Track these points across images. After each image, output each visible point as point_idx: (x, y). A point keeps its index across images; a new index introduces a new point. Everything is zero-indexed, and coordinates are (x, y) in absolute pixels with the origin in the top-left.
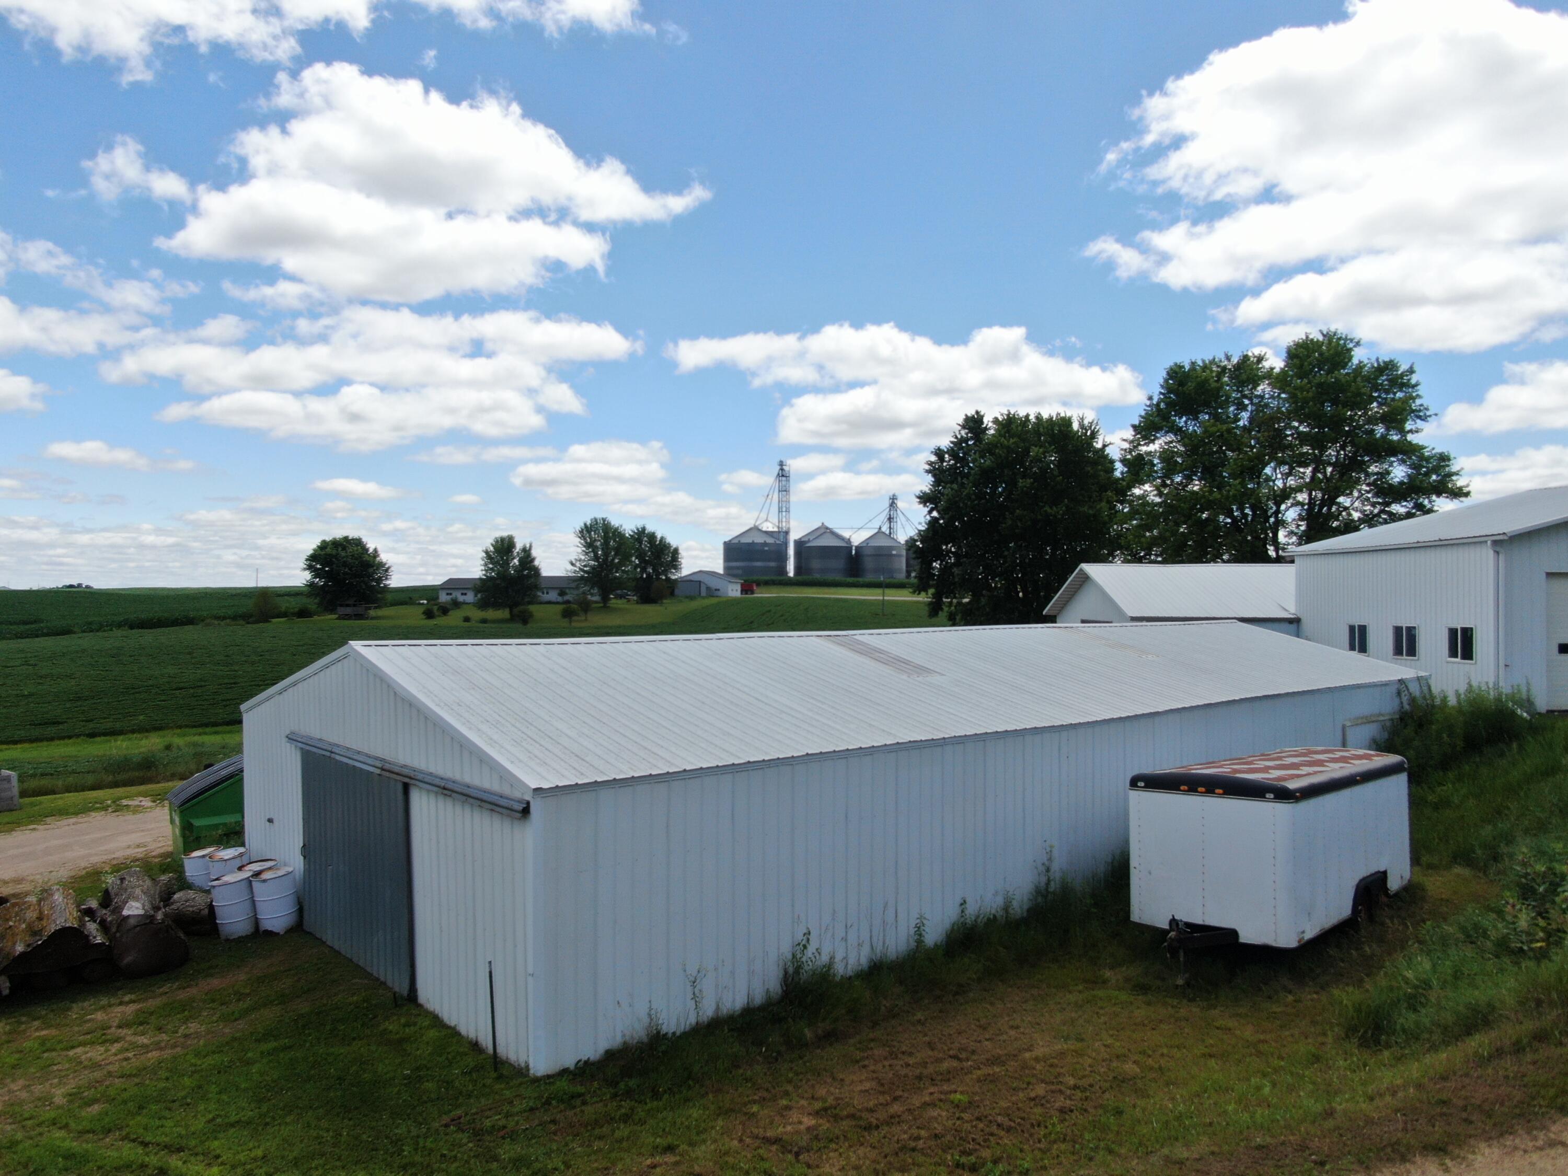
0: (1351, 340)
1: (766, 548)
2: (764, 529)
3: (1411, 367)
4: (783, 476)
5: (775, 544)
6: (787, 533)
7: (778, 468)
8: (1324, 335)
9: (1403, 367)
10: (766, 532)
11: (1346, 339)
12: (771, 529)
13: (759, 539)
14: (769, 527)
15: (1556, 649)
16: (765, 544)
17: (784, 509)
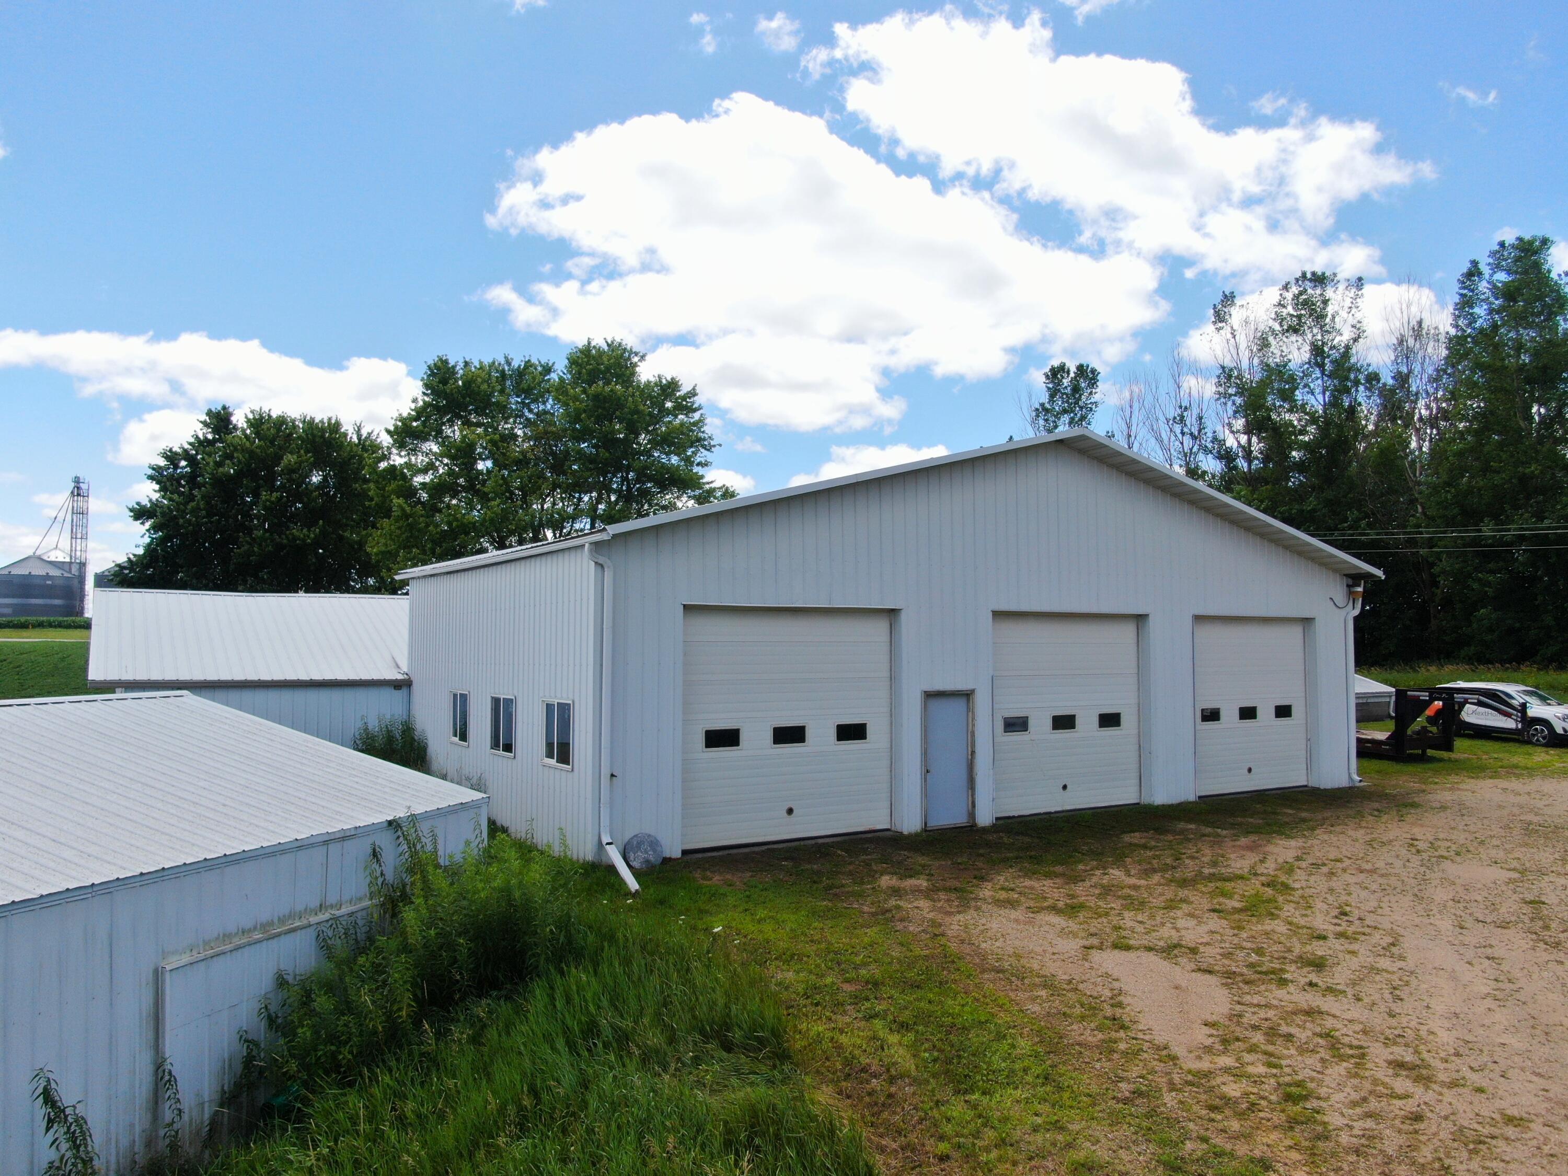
0: (636, 354)
1: (49, 582)
2: (52, 559)
3: (694, 389)
4: (79, 495)
5: (63, 577)
6: (82, 565)
7: (73, 485)
8: (608, 345)
9: (685, 389)
10: (51, 563)
11: (631, 352)
12: (61, 559)
13: (39, 570)
14: (61, 556)
15: (701, 739)
16: (47, 577)
17: (79, 536)
